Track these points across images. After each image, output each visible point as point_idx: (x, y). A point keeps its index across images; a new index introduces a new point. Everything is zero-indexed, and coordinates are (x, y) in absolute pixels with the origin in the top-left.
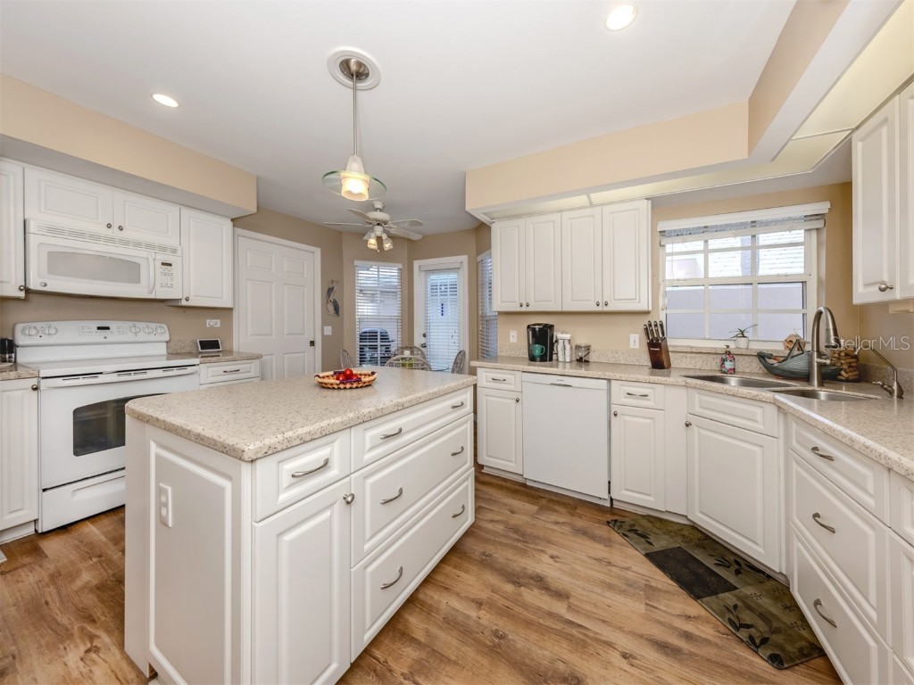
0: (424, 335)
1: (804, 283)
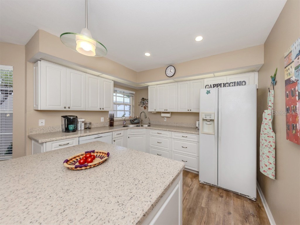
1: (130, 106)
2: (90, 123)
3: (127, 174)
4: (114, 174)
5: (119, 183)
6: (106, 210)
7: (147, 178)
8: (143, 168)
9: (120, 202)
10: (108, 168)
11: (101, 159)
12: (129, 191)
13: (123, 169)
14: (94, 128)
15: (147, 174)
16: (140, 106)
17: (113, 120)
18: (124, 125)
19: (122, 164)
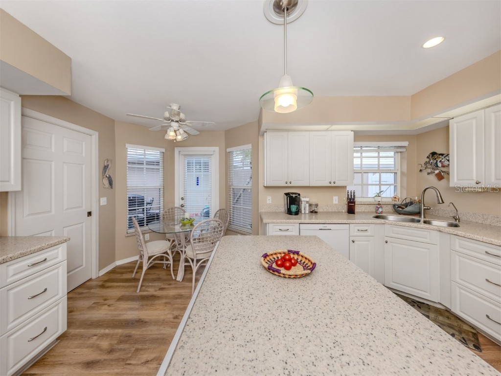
0: (182, 199)
1: (395, 173)
2: (317, 205)
3: (328, 321)
4: (307, 307)
5: (307, 329)
6: (266, 360)
7: (366, 362)
8: (370, 331)
9: (288, 366)
10: (305, 289)
11: (304, 270)
12: (313, 359)
13: (327, 307)
14: (323, 213)
15: (371, 353)
16: (425, 173)
17: (354, 202)
18: (377, 213)
19: (331, 296)
